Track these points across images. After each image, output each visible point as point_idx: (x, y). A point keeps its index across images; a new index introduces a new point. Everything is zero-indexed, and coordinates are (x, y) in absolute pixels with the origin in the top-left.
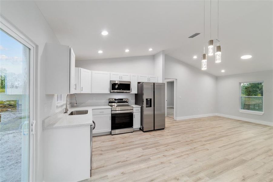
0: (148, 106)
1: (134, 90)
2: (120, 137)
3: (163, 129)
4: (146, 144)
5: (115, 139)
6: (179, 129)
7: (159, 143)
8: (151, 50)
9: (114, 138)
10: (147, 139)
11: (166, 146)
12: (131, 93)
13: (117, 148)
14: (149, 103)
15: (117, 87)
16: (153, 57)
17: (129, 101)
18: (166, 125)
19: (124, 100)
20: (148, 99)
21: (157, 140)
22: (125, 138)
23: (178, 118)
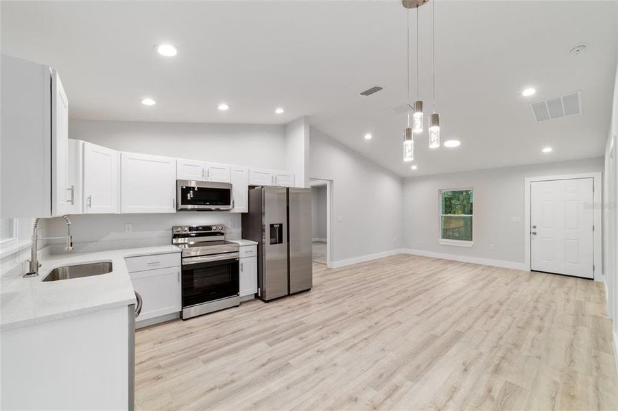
0: (273, 240)
1: (240, 204)
2: (208, 323)
3: (308, 290)
4: (274, 330)
5: (194, 330)
6: (341, 286)
7: (304, 323)
8: (279, 111)
9: (189, 328)
10: (275, 317)
11: (321, 329)
12: (232, 211)
13: (202, 352)
14: (278, 234)
15: (190, 196)
16: (283, 130)
17: (227, 231)
18: (315, 281)
19: (214, 228)
20: (275, 226)
21: (297, 317)
22: (222, 322)
23: (336, 264)
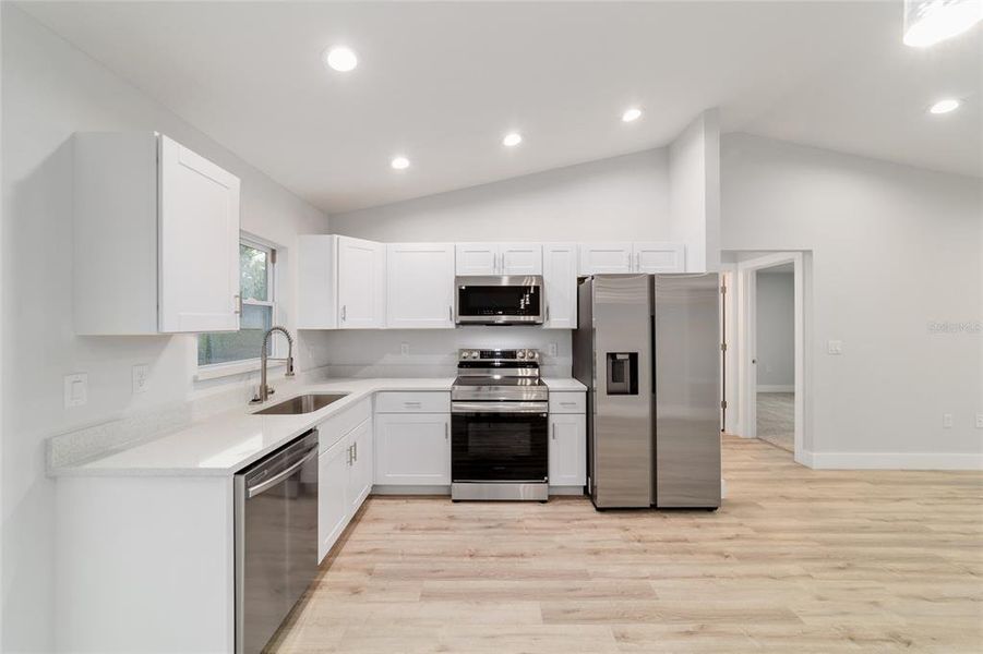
0: (618, 386)
1: (560, 312)
2: (480, 520)
3: (711, 510)
4: (577, 583)
5: (454, 524)
8: (632, 115)
9: (451, 518)
10: (596, 553)
12: (545, 326)
13: (435, 574)
14: (625, 375)
16: (663, 156)
17: (545, 360)
18: (727, 491)
19: (520, 354)
20: (619, 357)
21: (646, 571)
22: (500, 526)
23: (822, 459)
